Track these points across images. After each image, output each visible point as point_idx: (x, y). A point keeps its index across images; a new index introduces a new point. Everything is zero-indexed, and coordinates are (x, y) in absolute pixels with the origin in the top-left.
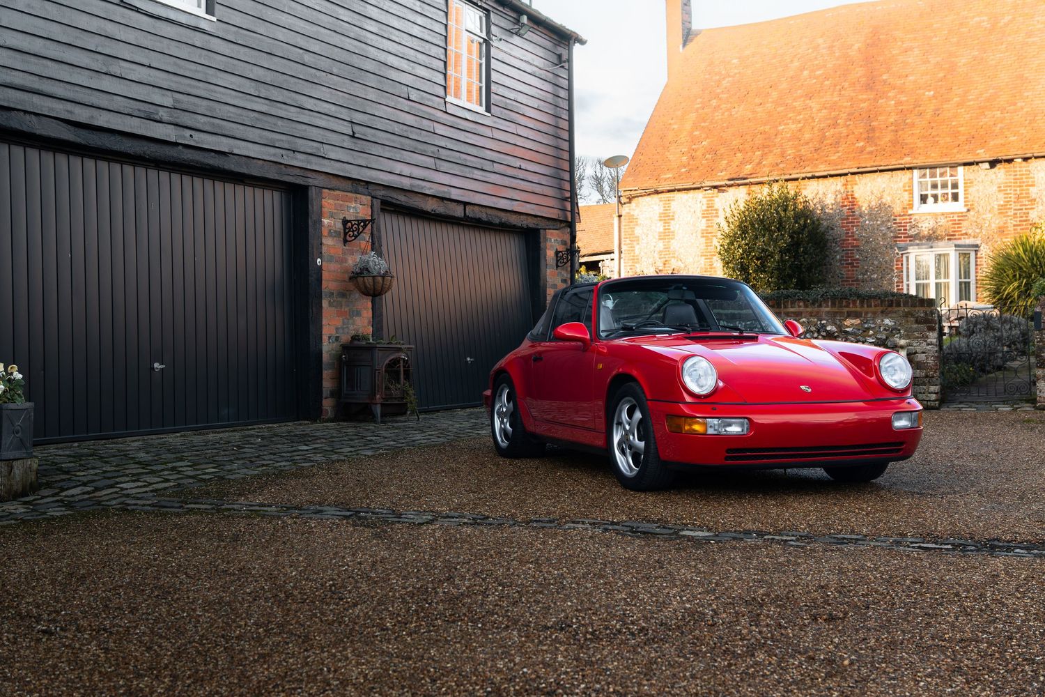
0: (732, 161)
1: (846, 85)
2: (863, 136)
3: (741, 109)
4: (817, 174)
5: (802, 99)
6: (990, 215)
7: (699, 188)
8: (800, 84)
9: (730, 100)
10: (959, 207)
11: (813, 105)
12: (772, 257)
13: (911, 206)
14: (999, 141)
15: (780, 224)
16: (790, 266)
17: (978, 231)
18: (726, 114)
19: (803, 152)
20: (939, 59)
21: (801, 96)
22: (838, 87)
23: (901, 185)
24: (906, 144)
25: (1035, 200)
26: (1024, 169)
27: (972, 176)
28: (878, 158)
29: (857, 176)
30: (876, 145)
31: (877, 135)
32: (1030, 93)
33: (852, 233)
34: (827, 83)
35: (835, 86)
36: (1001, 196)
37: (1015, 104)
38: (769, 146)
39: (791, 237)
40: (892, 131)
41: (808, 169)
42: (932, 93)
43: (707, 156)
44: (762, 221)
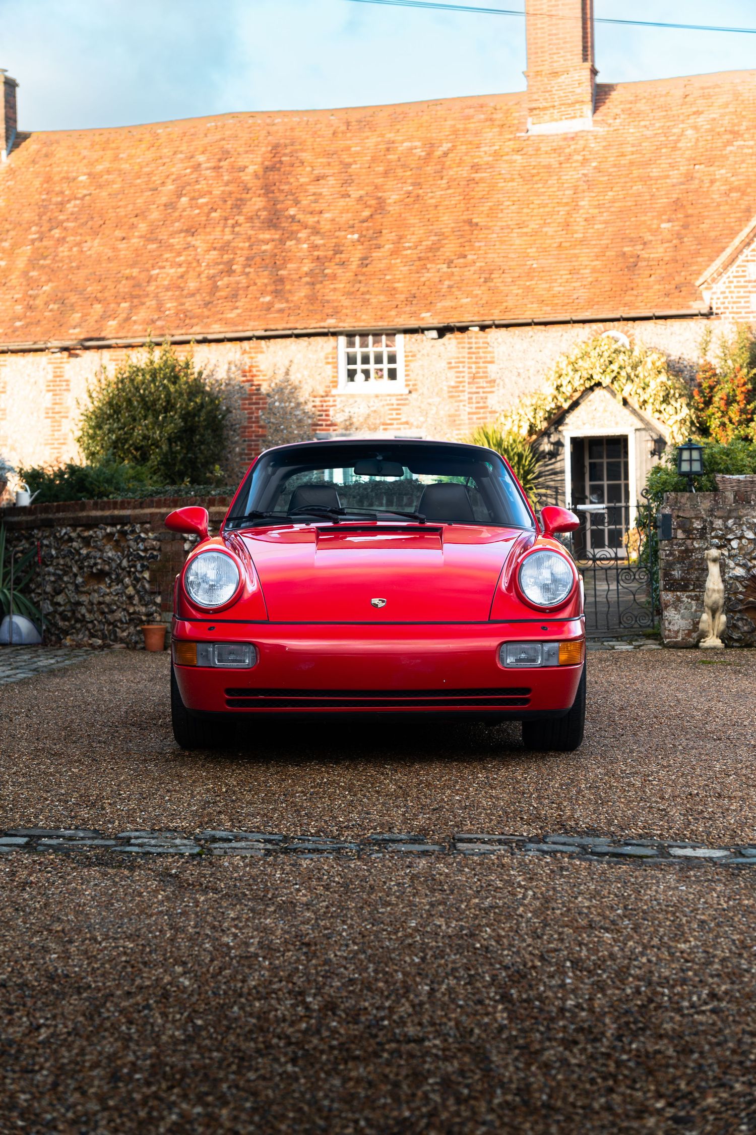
0: (87, 314)
1: (241, 219)
2: (269, 288)
3: (97, 242)
4: (210, 337)
5: (183, 235)
6: (437, 400)
7: (42, 350)
8: (177, 214)
9: (80, 231)
10: (398, 386)
11: (198, 243)
12: (157, 447)
13: (335, 384)
14: (448, 303)
15: (168, 402)
16: (182, 461)
17: (422, 419)
18: (75, 249)
19: (187, 306)
20: (362, 192)
21: (181, 231)
22: (230, 222)
23: (322, 355)
24: (328, 302)
25: (494, 381)
26: (481, 341)
27: (415, 348)
28: (292, 318)
29: (263, 342)
30: (287, 301)
31: (288, 287)
32: (482, 244)
33: (257, 417)
34: (213, 215)
35: (226, 219)
36: (451, 374)
37: (465, 257)
38: (138, 296)
39: (184, 418)
40: (308, 283)
41: (197, 329)
42: (356, 236)
43: (51, 306)
44: (142, 397)
